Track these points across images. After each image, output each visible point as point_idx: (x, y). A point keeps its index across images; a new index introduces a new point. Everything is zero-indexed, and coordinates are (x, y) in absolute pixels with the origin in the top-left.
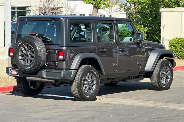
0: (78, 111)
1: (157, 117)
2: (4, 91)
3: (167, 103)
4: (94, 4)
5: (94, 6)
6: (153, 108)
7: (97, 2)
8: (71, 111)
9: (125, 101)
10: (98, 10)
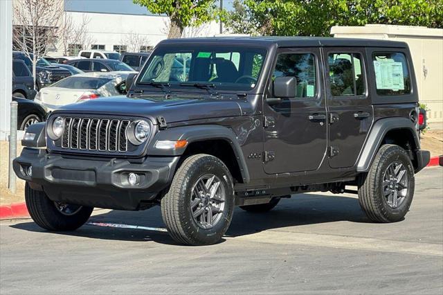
0: (212, 258)
1: (405, 271)
2: (6, 216)
3: (405, 241)
4: (174, 13)
5: (173, 20)
6: (383, 253)
7: (181, 9)
8: (197, 259)
9: (306, 239)
10: (182, 29)
